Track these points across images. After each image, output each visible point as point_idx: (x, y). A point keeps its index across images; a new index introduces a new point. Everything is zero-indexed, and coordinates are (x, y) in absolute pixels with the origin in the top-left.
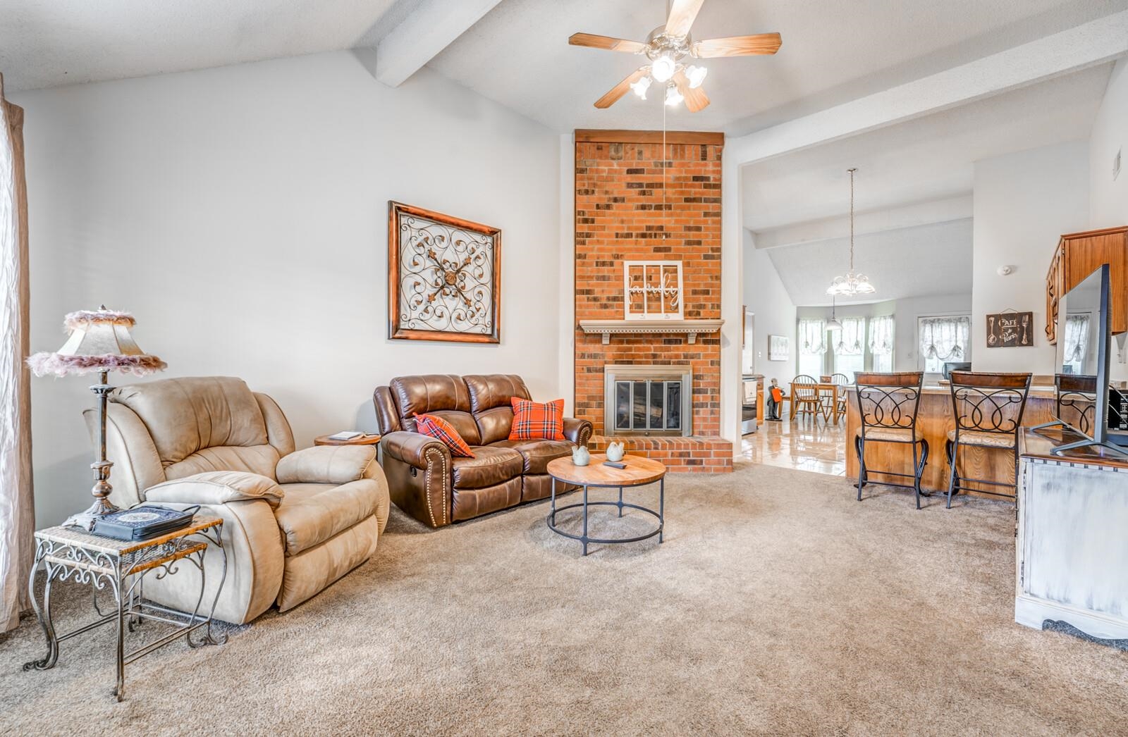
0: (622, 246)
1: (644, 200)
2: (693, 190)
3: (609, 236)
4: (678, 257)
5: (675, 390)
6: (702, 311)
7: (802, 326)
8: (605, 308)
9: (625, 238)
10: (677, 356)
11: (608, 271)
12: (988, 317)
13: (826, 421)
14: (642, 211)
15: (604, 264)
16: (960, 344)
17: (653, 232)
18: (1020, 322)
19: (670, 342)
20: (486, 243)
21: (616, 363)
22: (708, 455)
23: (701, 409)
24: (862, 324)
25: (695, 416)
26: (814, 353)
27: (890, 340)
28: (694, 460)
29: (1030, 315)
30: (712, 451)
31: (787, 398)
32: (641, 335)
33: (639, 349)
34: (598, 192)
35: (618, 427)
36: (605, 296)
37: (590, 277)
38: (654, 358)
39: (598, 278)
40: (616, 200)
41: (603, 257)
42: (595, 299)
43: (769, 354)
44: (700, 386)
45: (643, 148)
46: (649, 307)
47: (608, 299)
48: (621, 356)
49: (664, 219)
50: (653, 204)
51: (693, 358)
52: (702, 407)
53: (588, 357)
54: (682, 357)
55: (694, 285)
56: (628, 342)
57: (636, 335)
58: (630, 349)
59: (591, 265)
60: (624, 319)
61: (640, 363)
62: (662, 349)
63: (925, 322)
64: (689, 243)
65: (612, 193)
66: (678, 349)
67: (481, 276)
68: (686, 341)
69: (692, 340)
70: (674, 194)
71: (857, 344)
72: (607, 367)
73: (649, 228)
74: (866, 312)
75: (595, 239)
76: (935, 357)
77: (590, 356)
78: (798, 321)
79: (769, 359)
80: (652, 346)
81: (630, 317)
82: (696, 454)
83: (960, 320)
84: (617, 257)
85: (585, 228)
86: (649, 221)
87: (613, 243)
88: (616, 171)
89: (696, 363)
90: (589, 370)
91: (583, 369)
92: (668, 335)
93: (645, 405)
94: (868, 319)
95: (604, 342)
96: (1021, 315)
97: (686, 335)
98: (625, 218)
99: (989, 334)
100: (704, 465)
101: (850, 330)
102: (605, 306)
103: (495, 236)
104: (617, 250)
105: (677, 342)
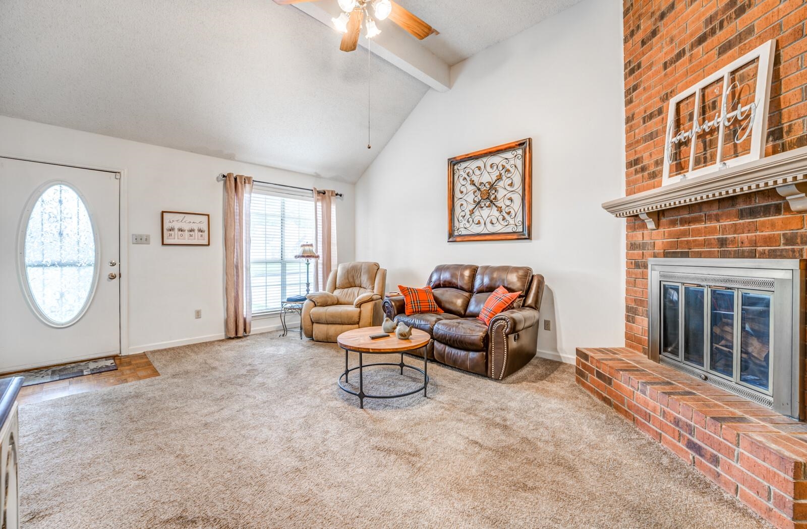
0: (672, 78)
3: (657, 73)
9: (675, 62)
11: (657, 124)
15: (651, 116)
17: (716, 23)
19: (753, 213)
20: (516, 156)
22: (728, 452)
28: (699, 446)
30: (738, 451)
34: (644, 22)
35: (665, 351)
36: (653, 160)
37: (638, 142)
38: (721, 246)
39: (645, 139)
40: (663, 16)
41: (651, 106)
42: (644, 169)
46: (696, 160)
48: (673, 244)
58: (686, 234)
59: (638, 125)
60: (663, 186)
66: (773, 226)
67: (510, 185)
68: (788, 207)
72: (651, 262)
73: (711, 19)
75: (642, 87)
80: (718, 225)
81: (668, 183)
84: (666, 97)
87: (660, 81)
90: (637, 266)
91: (634, 264)
92: (748, 196)
95: (648, 226)
97: (779, 192)
98: (675, 32)
103: (524, 146)
104: (666, 87)
105: (767, 211)
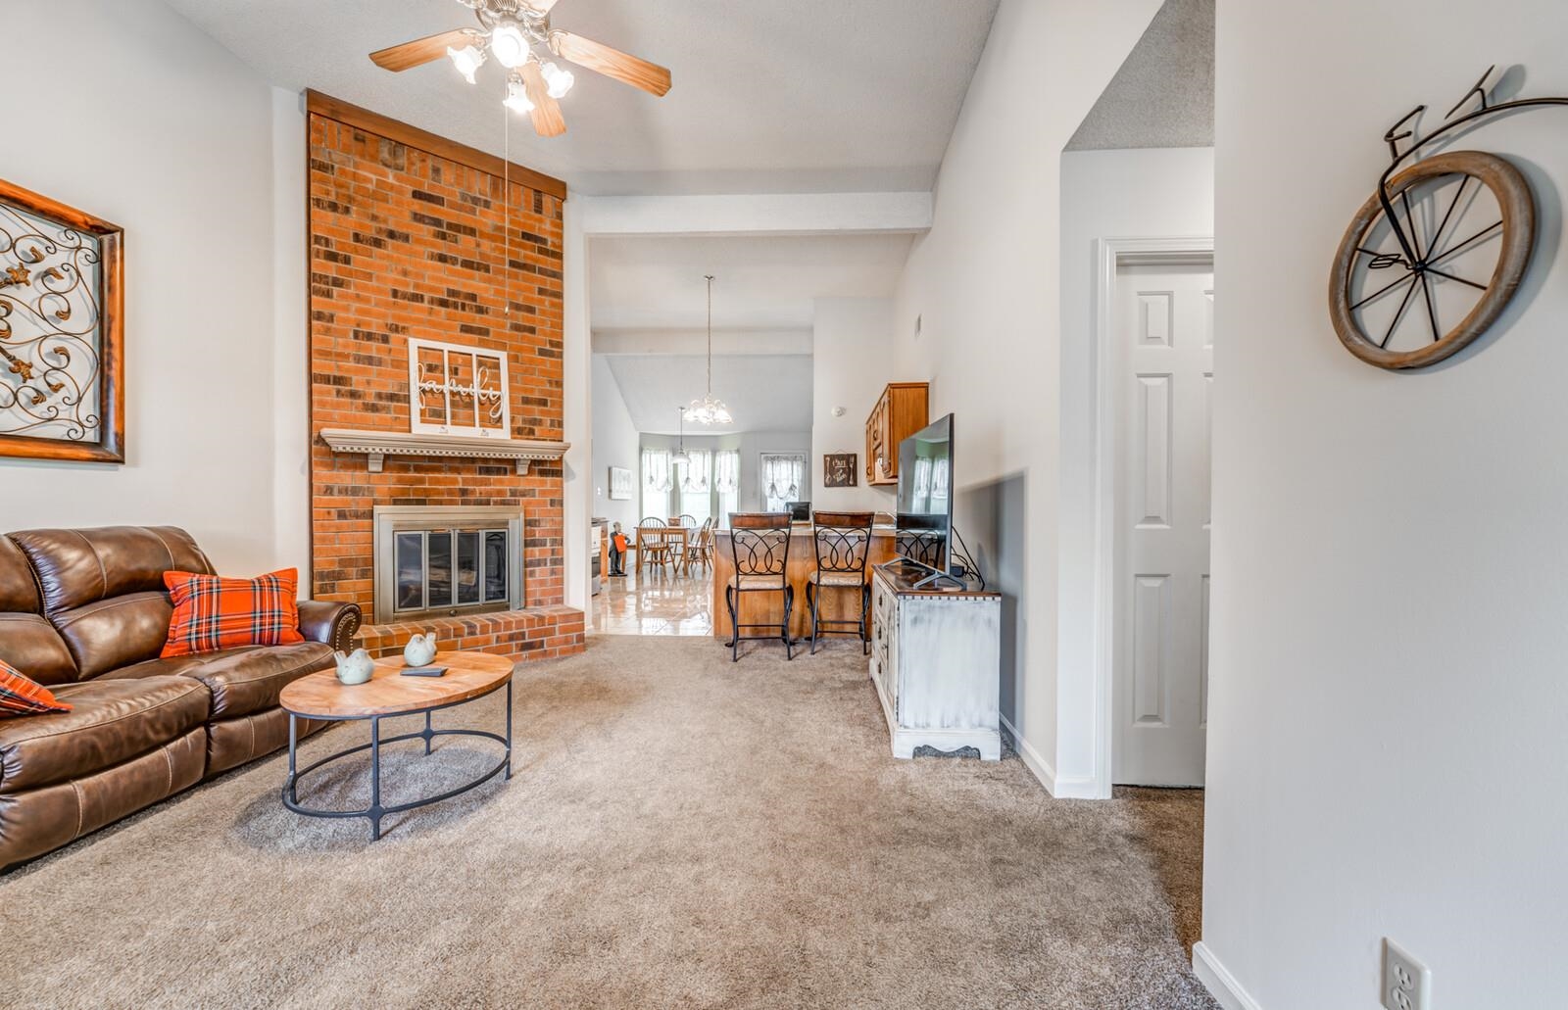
0: (404, 313)
1: (443, 247)
2: (523, 252)
3: (379, 291)
4: (501, 346)
5: (497, 541)
6: (537, 429)
7: (646, 457)
8: (373, 411)
9: (409, 300)
10: (500, 493)
11: (379, 350)
12: (826, 456)
13: (676, 571)
14: (439, 263)
15: (369, 336)
16: (796, 484)
17: (459, 301)
18: (848, 463)
19: (488, 471)
20: (79, 248)
21: (396, 502)
22: (551, 632)
23: (537, 568)
24: (708, 457)
25: (529, 579)
26: (659, 490)
27: (736, 477)
28: (532, 643)
29: (855, 456)
30: (557, 627)
31: (633, 547)
32: (440, 459)
33: (438, 481)
34: (358, 214)
35: (400, 607)
36: (374, 390)
37: (345, 357)
38: (463, 495)
39: (358, 359)
40: (392, 235)
41: (369, 324)
42: (353, 395)
43: (610, 491)
44: (535, 535)
45: (442, 166)
46: (453, 416)
47: (379, 396)
48: (404, 492)
49: (475, 283)
50: (460, 259)
51: (524, 495)
52: (539, 565)
53: (340, 492)
54: (508, 494)
55: (526, 390)
56: (418, 469)
57: (431, 458)
58: (421, 481)
59: (344, 334)
60: (410, 431)
61: (440, 502)
62: (475, 482)
63: (767, 459)
64: (516, 328)
65: (385, 221)
66: (501, 482)
67: (64, 315)
68: (514, 471)
69: (522, 470)
70: (494, 249)
71: (703, 481)
72: (378, 509)
73: (452, 293)
74: (711, 444)
75: (352, 291)
76: (775, 496)
77: (344, 491)
78: (641, 450)
79: (610, 497)
80: (459, 477)
81: (420, 429)
82: (533, 634)
83: (794, 459)
84: (396, 329)
85: (332, 270)
86: (455, 283)
87: (386, 304)
88: (392, 187)
89: (529, 503)
90: (342, 515)
91: (329, 513)
92: (486, 460)
93: (450, 568)
94: (714, 452)
95: (371, 468)
96: (849, 456)
97: (514, 462)
98: (410, 268)
99: (826, 474)
100: (546, 647)
101: (696, 465)
102: (374, 408)
103: (106, 238)
104: (394, 317)
105: (498, 471)
